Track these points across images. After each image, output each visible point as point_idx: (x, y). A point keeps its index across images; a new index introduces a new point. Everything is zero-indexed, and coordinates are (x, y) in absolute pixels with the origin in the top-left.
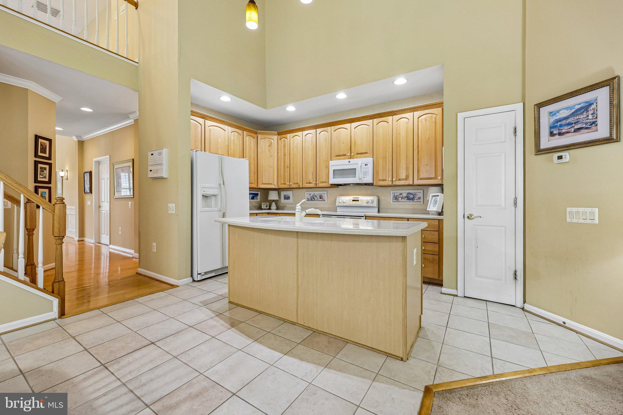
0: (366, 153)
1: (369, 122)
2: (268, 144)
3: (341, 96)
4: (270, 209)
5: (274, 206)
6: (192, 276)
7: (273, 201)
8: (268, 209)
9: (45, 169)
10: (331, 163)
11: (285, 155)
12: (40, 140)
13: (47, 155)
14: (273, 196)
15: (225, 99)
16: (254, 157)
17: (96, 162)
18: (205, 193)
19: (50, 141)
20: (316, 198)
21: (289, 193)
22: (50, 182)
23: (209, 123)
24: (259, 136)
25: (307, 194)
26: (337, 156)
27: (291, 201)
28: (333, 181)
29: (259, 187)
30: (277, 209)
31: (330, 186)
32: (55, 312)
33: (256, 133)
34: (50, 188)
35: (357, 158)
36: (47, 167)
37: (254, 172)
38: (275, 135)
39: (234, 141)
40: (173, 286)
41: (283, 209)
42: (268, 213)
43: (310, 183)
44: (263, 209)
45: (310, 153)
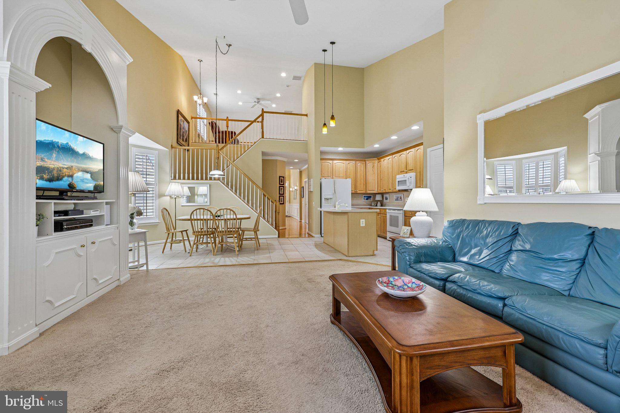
0: (412, 170)
1: (413, 150)
2: (372, 166)
3: (394, 137)
4: (376, 206)
5: (379, 204)
6: (321, 234)
7: (379, 201)
8: (375, 206)
9: (282, 188)
10: (398, 176)
11: (380, 172)
12: (281, 178)
13: (283, 183)
14: (378, 198)
15: (340, 149)
16: (364, 175)
17: (305, 181)
18: (326, 197)
19: (284, 177)
20: (399, 199)
21: (387, 196)
22: (283, 194)
23: (335, 162)
24: (367, 162)
25: (395, 196)
26: (401, 172)
27: (388, 201)
28: (398, 188)
29: (367, 192)
30: (382, 205)
31: (398, 191)
32: (277, 236)
33: (365, 161)
34: (283, 196)
35: (409, 173)
36: (283, 188)
37: (363, 184)
38: (376, 160)
39: (350, 168)
40: (313, 237)
41: (385, 206)
42: (369, 208)
43: (390, 189)
44: (372, 206)
45: (390, 170)
